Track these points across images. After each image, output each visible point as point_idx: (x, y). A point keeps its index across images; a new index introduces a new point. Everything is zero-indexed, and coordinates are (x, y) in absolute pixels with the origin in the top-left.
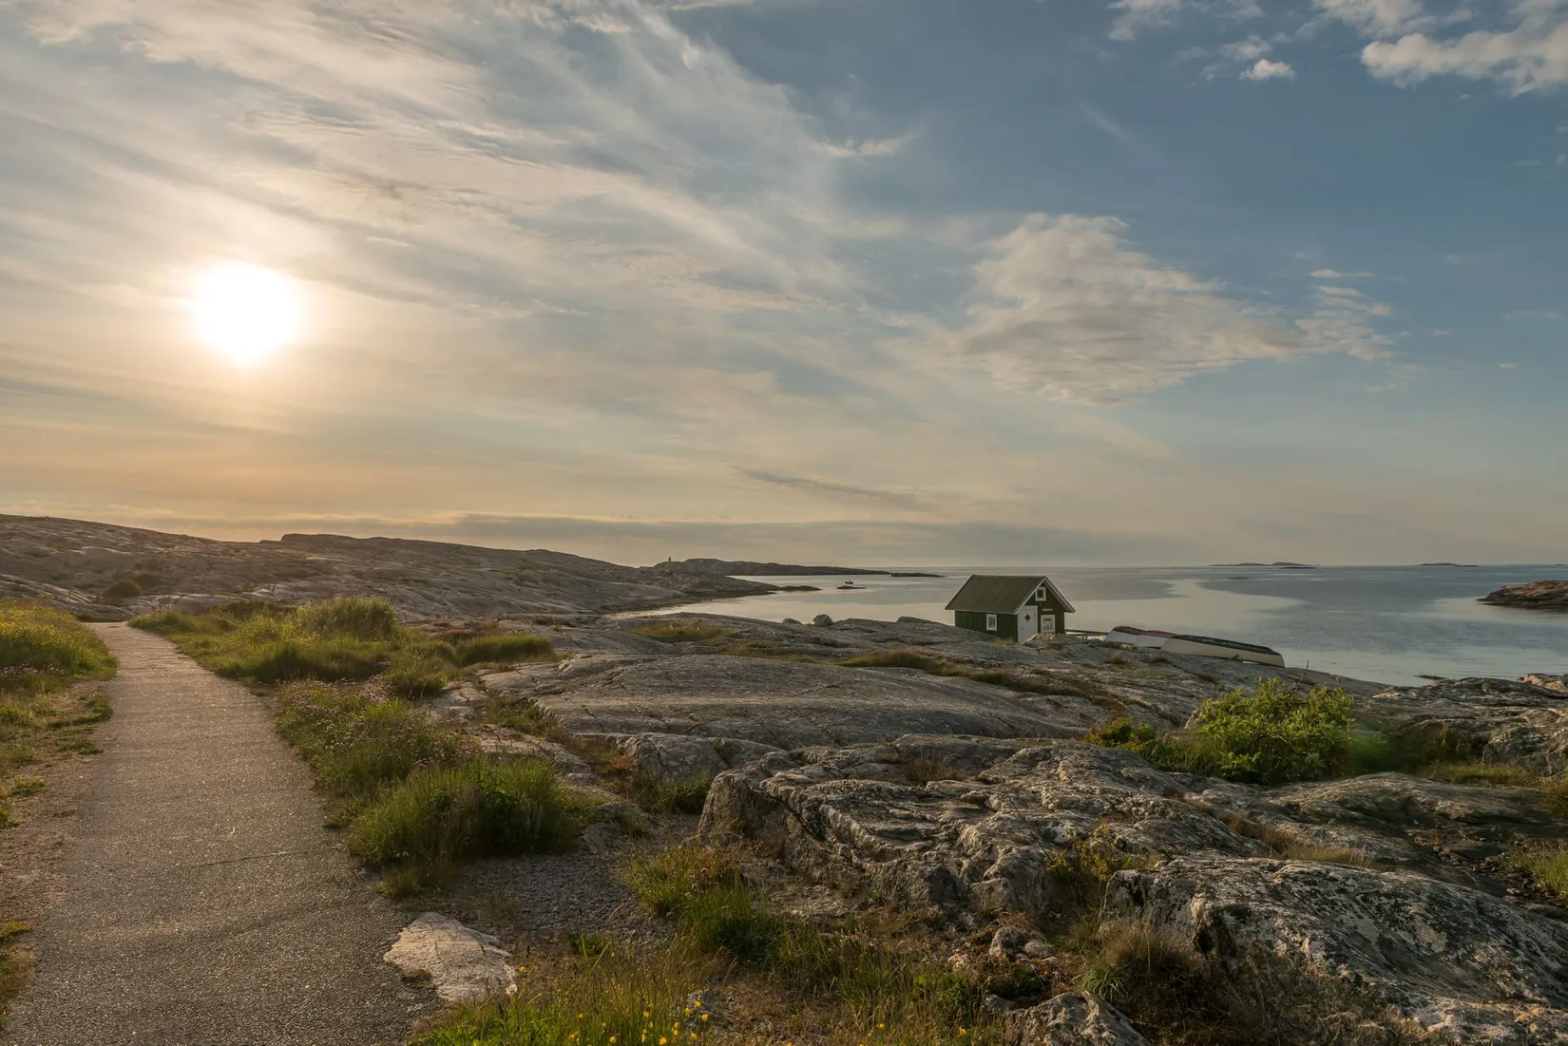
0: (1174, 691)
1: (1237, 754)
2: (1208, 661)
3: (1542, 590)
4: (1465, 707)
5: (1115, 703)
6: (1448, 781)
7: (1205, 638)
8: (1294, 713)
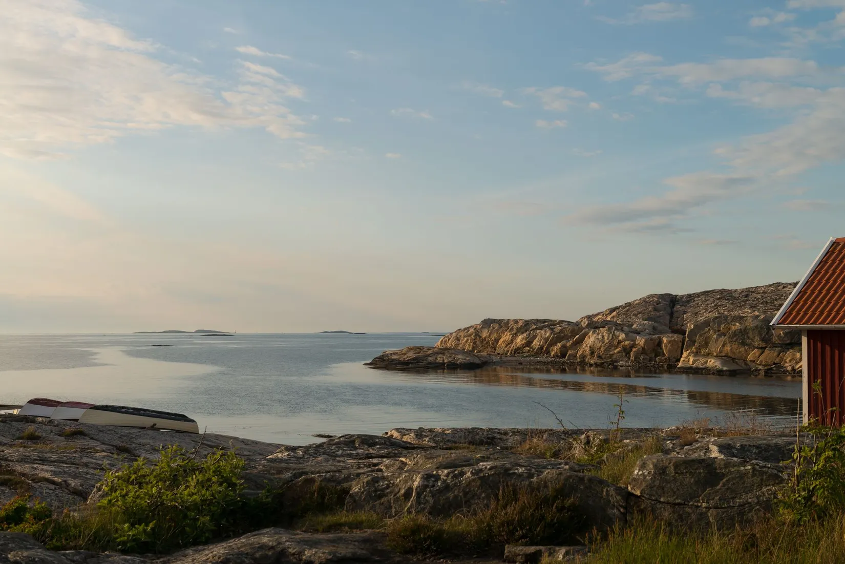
0: (86, 465)
1: (133, 525)
2: (127, 431)
3: (411, 355)
4: (339, 461)
5: (23, 482)
6: (317, 531)
7: (124, 408)
8: (190, 479)
